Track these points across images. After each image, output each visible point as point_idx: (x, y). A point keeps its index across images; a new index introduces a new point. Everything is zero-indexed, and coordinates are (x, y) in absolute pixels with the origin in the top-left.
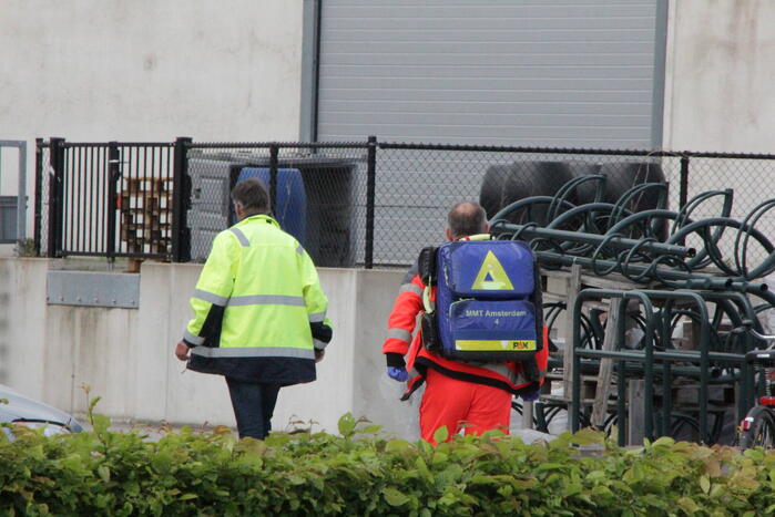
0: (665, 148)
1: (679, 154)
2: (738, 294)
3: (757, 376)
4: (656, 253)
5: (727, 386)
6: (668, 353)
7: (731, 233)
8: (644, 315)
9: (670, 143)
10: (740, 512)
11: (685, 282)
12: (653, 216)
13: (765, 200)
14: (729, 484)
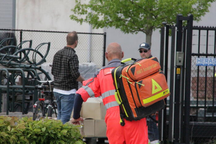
0: (16, 29)
1: (20, 30)
2: (33, 69)
3: (39, 92)
4: (11, 58)
5: (31, 95)
6: (14, 86)
7: (31, 52)
8: (7, 75)
9: (18, 27)
10: (20, 136)
11: (18, 66)
12: (10, 47)
13: (41, 43)
14: (16, 128)
